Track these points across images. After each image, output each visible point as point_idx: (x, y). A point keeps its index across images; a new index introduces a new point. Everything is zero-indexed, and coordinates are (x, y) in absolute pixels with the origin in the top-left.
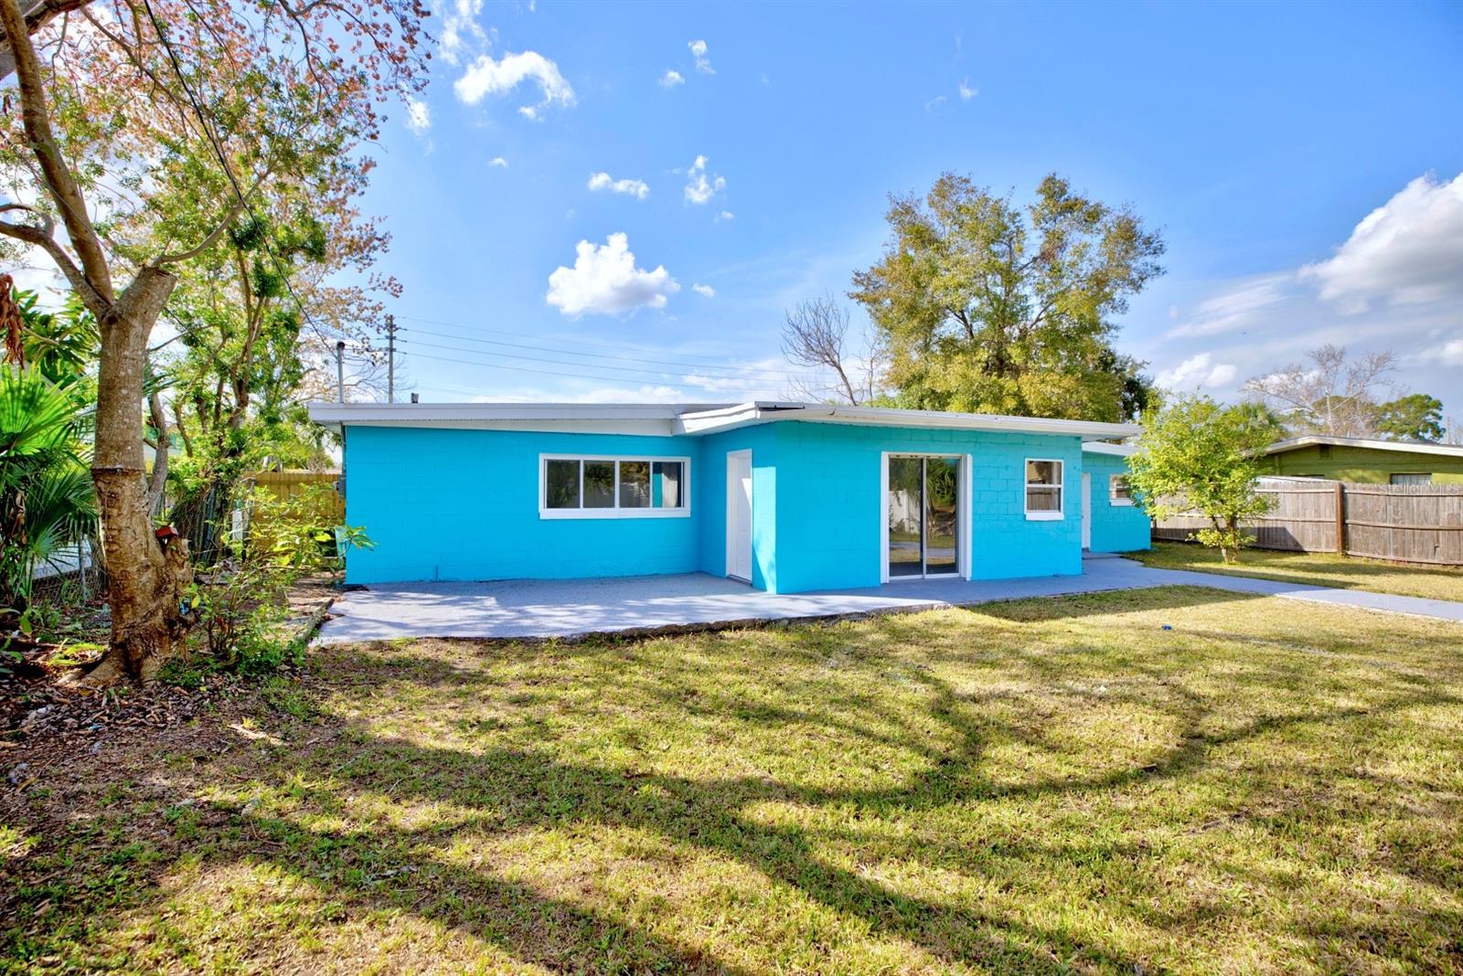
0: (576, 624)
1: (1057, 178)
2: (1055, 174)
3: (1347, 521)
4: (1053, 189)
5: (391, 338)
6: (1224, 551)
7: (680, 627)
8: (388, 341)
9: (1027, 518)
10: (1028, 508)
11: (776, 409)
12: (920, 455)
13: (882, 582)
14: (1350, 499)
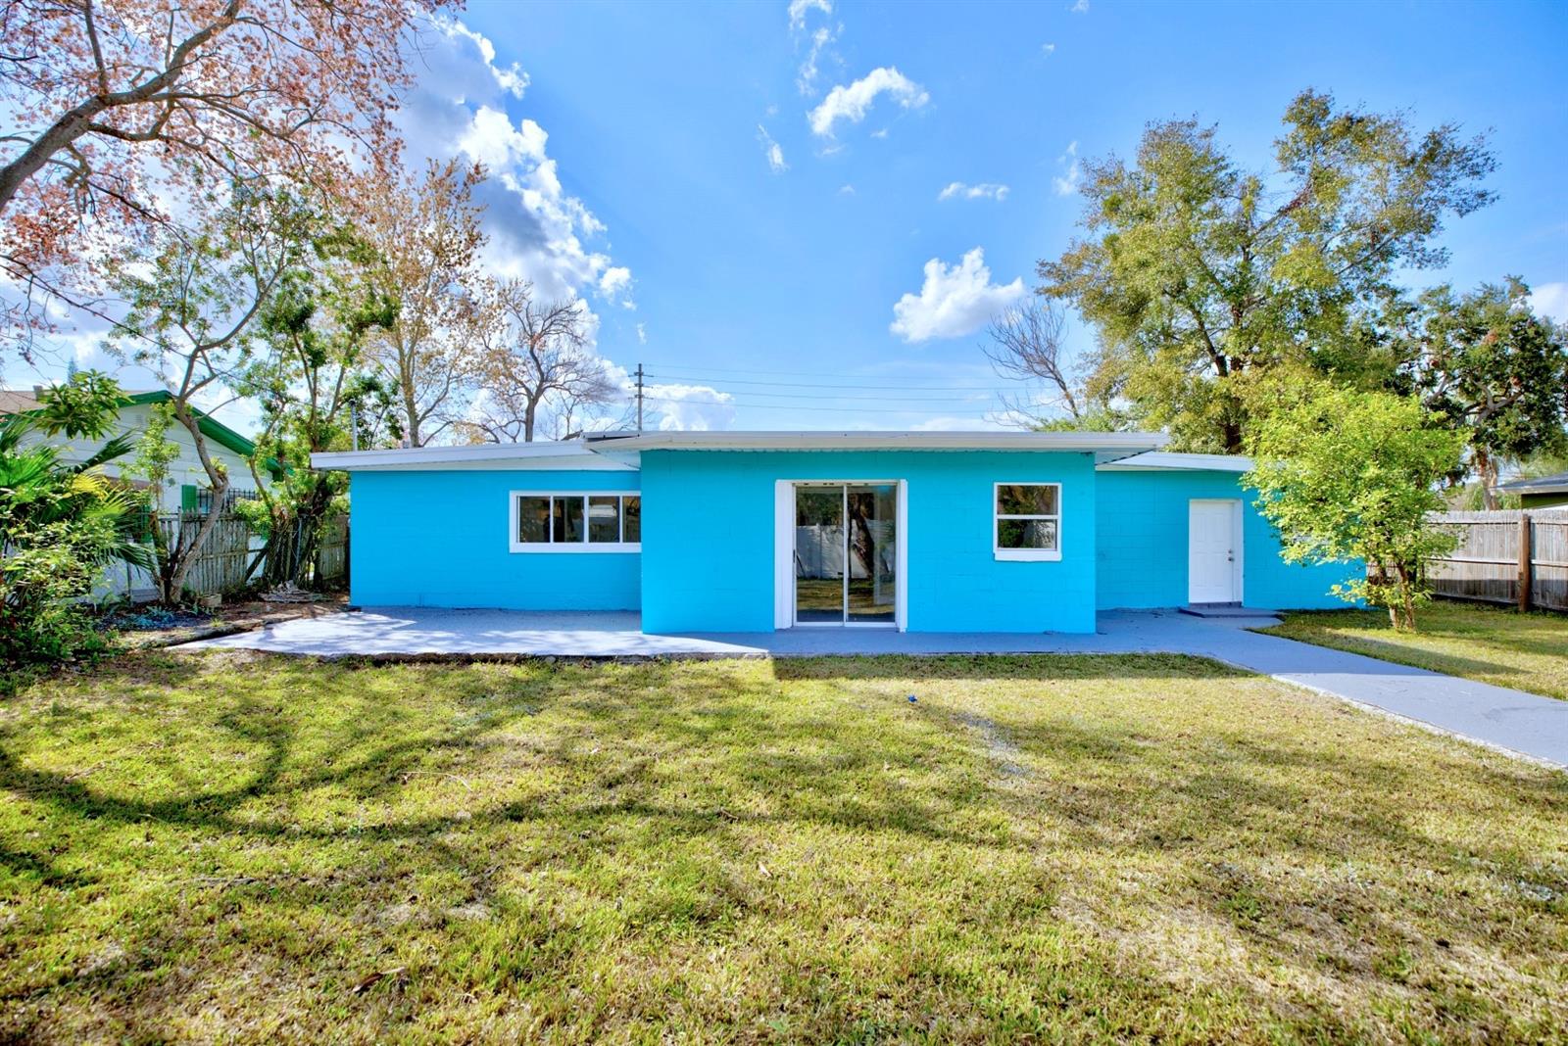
0: (385, 648)
1: (1315, 95)
2: (1311, 91)
3: (1533, 562)
4: (1310, 113)
5: (640, 385)
6: (1392, 612)
7: (439, 656)
8: (637, 388)
9: (997, 558)
10: (999, 545)
11: (605, 438)
12: (837, 482)
13: (777, 626)
14: (1538, 531)
